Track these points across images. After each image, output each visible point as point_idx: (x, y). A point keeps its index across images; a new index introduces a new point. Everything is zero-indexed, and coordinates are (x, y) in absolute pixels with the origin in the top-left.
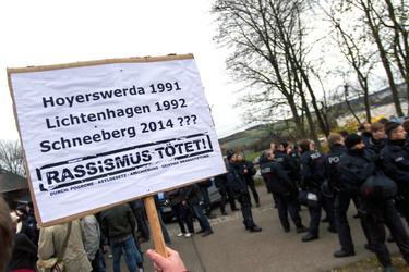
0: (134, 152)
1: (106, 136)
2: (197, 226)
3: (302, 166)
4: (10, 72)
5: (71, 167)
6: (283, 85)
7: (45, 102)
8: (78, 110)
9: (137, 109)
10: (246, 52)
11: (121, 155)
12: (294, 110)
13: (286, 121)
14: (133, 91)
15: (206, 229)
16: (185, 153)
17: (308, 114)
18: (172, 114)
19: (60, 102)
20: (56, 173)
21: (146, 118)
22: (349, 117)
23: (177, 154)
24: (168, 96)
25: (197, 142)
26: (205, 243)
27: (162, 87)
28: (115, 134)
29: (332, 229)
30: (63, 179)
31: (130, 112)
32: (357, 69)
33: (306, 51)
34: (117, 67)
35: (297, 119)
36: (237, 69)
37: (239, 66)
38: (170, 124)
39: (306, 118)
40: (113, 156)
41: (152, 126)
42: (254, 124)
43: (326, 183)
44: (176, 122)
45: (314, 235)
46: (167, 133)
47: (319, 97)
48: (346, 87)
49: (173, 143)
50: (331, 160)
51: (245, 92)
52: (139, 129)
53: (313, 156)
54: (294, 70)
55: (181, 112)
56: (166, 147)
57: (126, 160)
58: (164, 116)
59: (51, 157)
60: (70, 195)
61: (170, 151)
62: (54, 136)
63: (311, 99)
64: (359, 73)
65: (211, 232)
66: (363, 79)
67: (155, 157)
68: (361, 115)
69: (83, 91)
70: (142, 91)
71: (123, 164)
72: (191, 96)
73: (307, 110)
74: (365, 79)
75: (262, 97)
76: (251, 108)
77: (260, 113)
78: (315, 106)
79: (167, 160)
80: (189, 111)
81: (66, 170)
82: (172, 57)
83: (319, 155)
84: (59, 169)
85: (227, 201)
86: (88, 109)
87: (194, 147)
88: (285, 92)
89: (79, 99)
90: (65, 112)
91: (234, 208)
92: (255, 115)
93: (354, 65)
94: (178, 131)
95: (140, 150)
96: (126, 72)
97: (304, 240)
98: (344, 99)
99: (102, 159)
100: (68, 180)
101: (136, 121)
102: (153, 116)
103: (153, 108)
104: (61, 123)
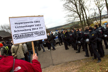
0: (30, 33)
1: (26, 30)
2: (52, 48)
3: (77, 35)
4: (10, 18)
5: (19, 35)
6: (78, 12)
7: (15, 23)
8: (21, 25)
9: (32, 26)
10: (69, 3)
11: (28, 34)
12: (80, 19)
13: (78, 22)
14: (31, 22)
15: (54, 49)
16: (40, 34)
17: (84, 20)
18: (38, 27)
19: (18, 24)
20: (17, 36)
21: (33, 27)
22: (95, 22)
23: (38, 34)
24: (37, 24)
25: (42, 32)
26: (53, 52)
27: (36, 22)
28: (27, 30)
29: (84, 51)
30: (18, 37)
31: (30, 26)
32: (99, 8)
33: (85, 3)
34: (28, 18)
35: (81, 21)
36: (66, 7)
37: (67, 6)
38: (37, 29)
39: (83, 22)
40: (26, 34)
41: (34, 29)
42: (70, 22)
43: (82, 39)
44: (38, 28)
45: (79, 52)
46: (37, 30)
47: (88, 16)
48: (95, 13)
49: (38, 32)
50: (85, 33)
51: (68, 14)
52: (31, 29)
53: (80, 32)
54: (81, 8)
55: (40, 27)
56: (36, 33)
57: (29, 35)
58: (36, 27)
59: (16, 33)
60: (19, 40)
61: (37, 34)
62: (16, 29)
63: (85, 16)
64: (99, 9)
65: (55, 50)
66: (100, 11)
67: (34, 34)
68: (99, 21)
69: (22, 22)
70: (33, 22)
71: (28, 35)
72: (42, 24)
73: (84, 19)
74: (101, 11)
75: (72, 15)
76: (69, 18)
77: (71, 20)
78: (86, 18)
79: (36, 35)
80: (41, 27)
81: (18, 36)
82: (39, 16)
83: (81, 32)
84: (17, 35)
85: (60, 42)
86: (23, 25)
87: (42, 33)
88: (78, 14)
89: (21, 23)
90: (19, 25)
91: (62, 44)
92: (70, 20)
93: (98, 7)
94: (39, 30)
95: (31, 33)
96: (30, 19)
97: (76, 53)
98: (94, 16)
99: (25, 34)
100: (19, 37)
101: (31, 28)
102: (34, 27)
103: (35, 26)
104: (18, 27)
